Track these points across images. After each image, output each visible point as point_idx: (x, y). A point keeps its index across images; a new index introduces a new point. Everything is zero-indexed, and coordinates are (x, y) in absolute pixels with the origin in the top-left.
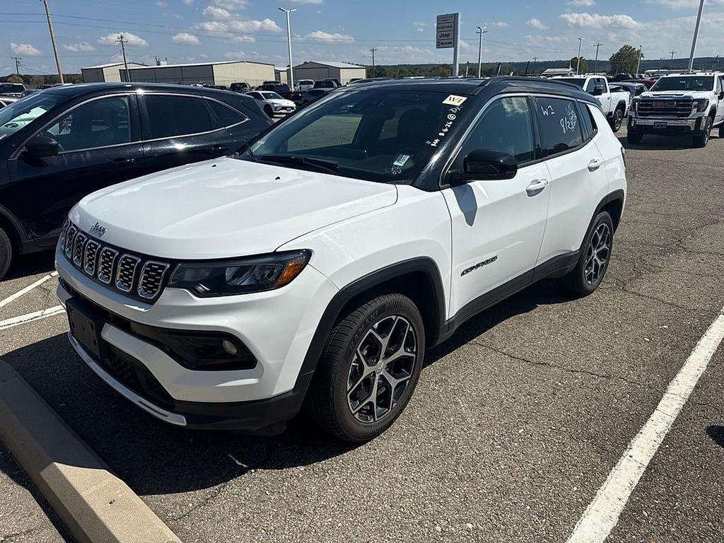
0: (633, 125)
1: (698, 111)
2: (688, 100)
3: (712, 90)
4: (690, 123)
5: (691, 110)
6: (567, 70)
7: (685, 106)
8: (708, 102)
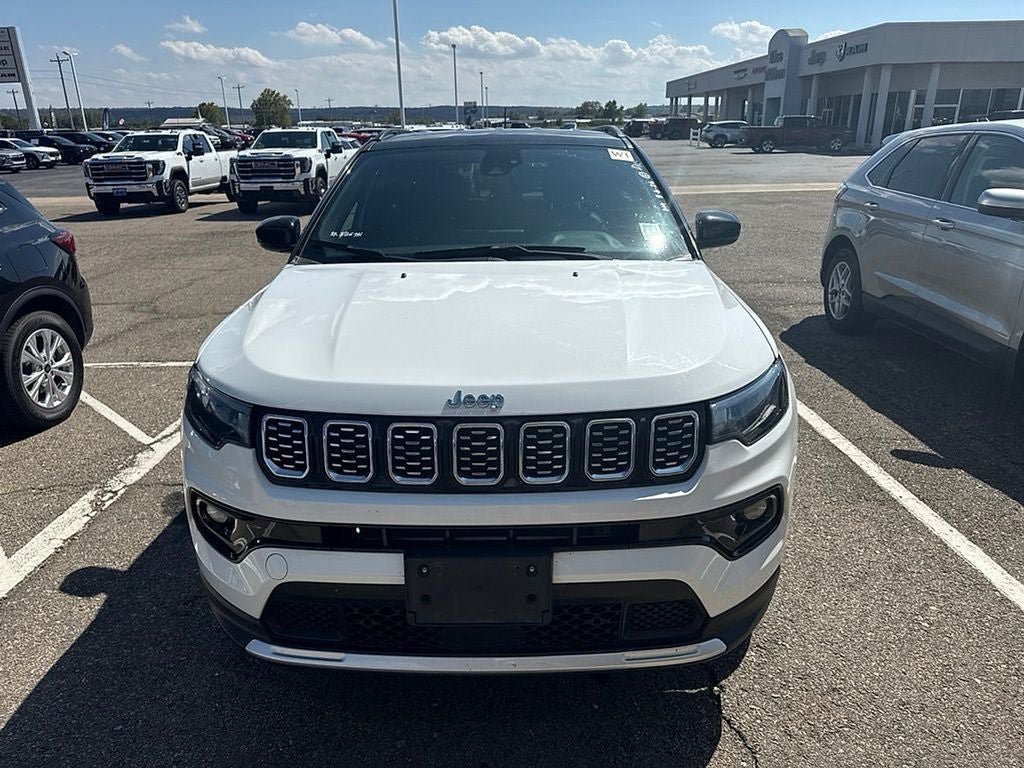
0: (237, 191)
1: (302, 172)
2: (288, 160)
3: (316, 147)
4: (299, 186)
5: (294, 171)
6: (197, 121)
7: (286, 167)
8: (311, 162)
